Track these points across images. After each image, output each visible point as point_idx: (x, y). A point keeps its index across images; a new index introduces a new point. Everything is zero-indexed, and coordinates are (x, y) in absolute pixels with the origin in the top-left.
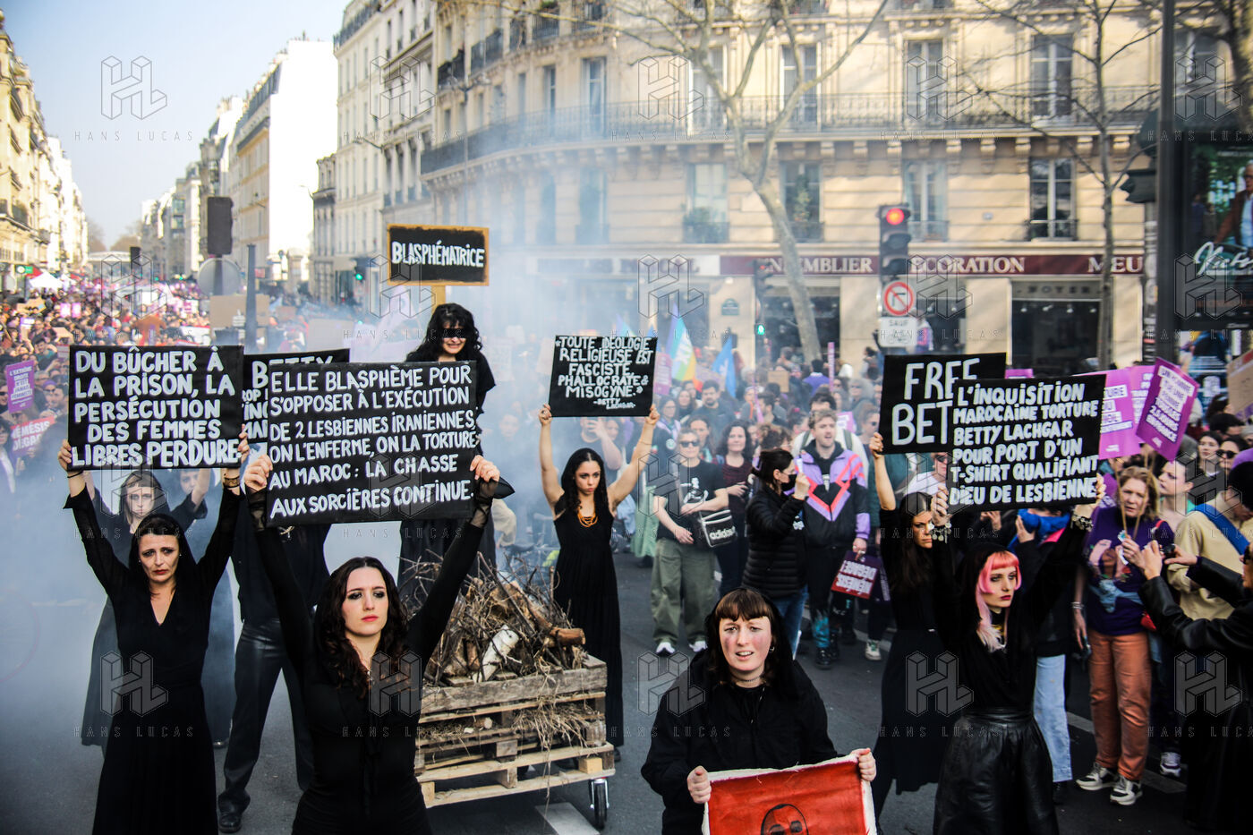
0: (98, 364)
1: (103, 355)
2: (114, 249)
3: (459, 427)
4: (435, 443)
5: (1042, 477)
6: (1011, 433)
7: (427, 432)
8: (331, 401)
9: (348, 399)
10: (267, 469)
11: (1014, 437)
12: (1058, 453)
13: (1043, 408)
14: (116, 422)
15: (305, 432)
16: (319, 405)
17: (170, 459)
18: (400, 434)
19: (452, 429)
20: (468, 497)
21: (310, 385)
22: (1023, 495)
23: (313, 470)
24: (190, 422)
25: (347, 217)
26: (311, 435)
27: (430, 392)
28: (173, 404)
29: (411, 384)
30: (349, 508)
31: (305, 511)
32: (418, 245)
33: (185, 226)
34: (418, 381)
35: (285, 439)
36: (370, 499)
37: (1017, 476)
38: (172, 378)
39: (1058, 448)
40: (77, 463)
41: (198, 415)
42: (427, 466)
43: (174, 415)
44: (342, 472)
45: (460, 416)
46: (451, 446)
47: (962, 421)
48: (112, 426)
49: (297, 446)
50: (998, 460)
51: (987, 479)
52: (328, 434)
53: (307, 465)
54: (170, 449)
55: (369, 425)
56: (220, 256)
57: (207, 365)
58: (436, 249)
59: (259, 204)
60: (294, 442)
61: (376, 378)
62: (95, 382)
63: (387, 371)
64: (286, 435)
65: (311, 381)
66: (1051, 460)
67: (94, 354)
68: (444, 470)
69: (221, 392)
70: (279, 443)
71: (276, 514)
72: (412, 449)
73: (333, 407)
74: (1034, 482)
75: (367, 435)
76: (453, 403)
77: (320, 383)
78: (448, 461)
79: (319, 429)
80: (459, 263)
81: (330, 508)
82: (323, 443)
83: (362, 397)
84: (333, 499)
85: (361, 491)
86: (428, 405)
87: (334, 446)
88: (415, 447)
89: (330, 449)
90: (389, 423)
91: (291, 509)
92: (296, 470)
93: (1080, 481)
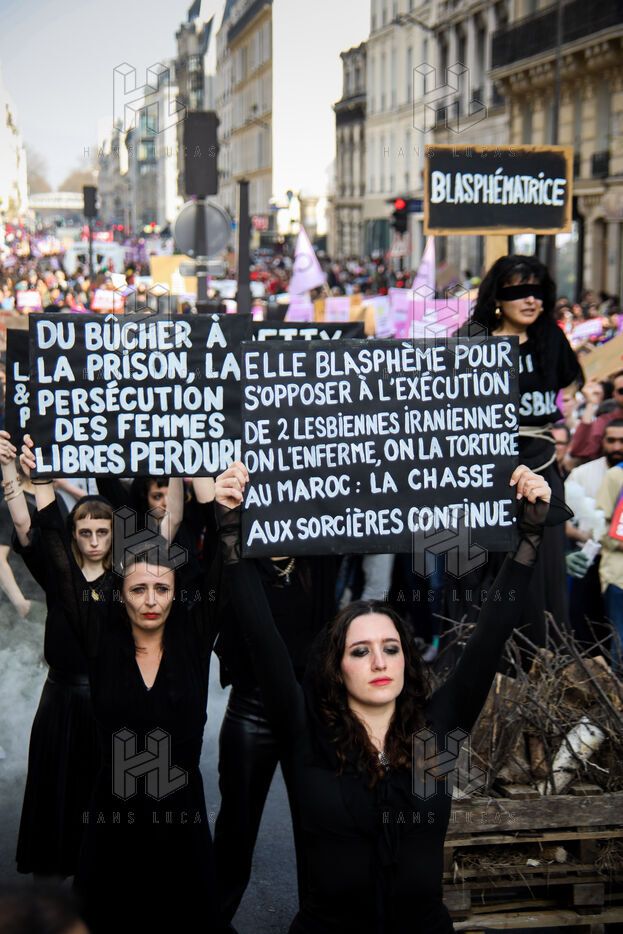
0: (66, 338)
1: (71, 326)
2: (64, 189)
3: (495, 426)
4: (463, 447)
7: (452, 433)
8: (323, 391)
9: (345, 387)
10: (243, 481)
14: (91, 415)
15: (290, 432)
16: (307, 396)
17: (160, 465)
18: (416, 436)
19: (487, 430)
20: (509, 523)
21: (295, 370)
23: (300, 483)
24: (186, 417)
25: (382, 139)
26: (297, 436)
27: (456, 379)
28: (163, 391)
29: (429, 368)
30: (349, 534)
31: (291, 537)
32: (469, 176)
33: (158, 155)
34: (439, 364)
35: (263, 441)
36: (377, 523)
38: (162, 358)
40: (42, 468)
41: (196, 406)
42: (452, 479)
43: (164, 407)
44: (339, 487)
45: (498, 412)
46: (485, 452)
48: (85, 420)
49: (280, 451)
52: (319, 435)
53: (294, 476)
54: (160, 451)
55: (374, 424)
56: (202, 197)
57: (206, 340)
58: (494, 180)
59: (258, 122)
60: (276, 444)
61: (382, 360)
62: (63, 361)
63: (397, 351)
64: (266, 436)
65: (296, 365)
67: (60, 325)
68: (475, 485)
69: (224, 376)
70: (256, 447)
71: (255, 541)
72: (431, 456)
73: (326, 399)
75: (372, 437)
76: (488, 393)
77: (309, 367)
78: (481, 473)
79: (308, 428)
80: (527, 200)
81: (324, 534)
82: (313, 448)
83: (364, 386)
84: (327, 522)
85: (363, 511)
86: (453, 396)
87: (328, 451)
88: (436, 454)
89: (323, 455)
90: (401, 421)
91: (273, 533)
92: (279, 483)
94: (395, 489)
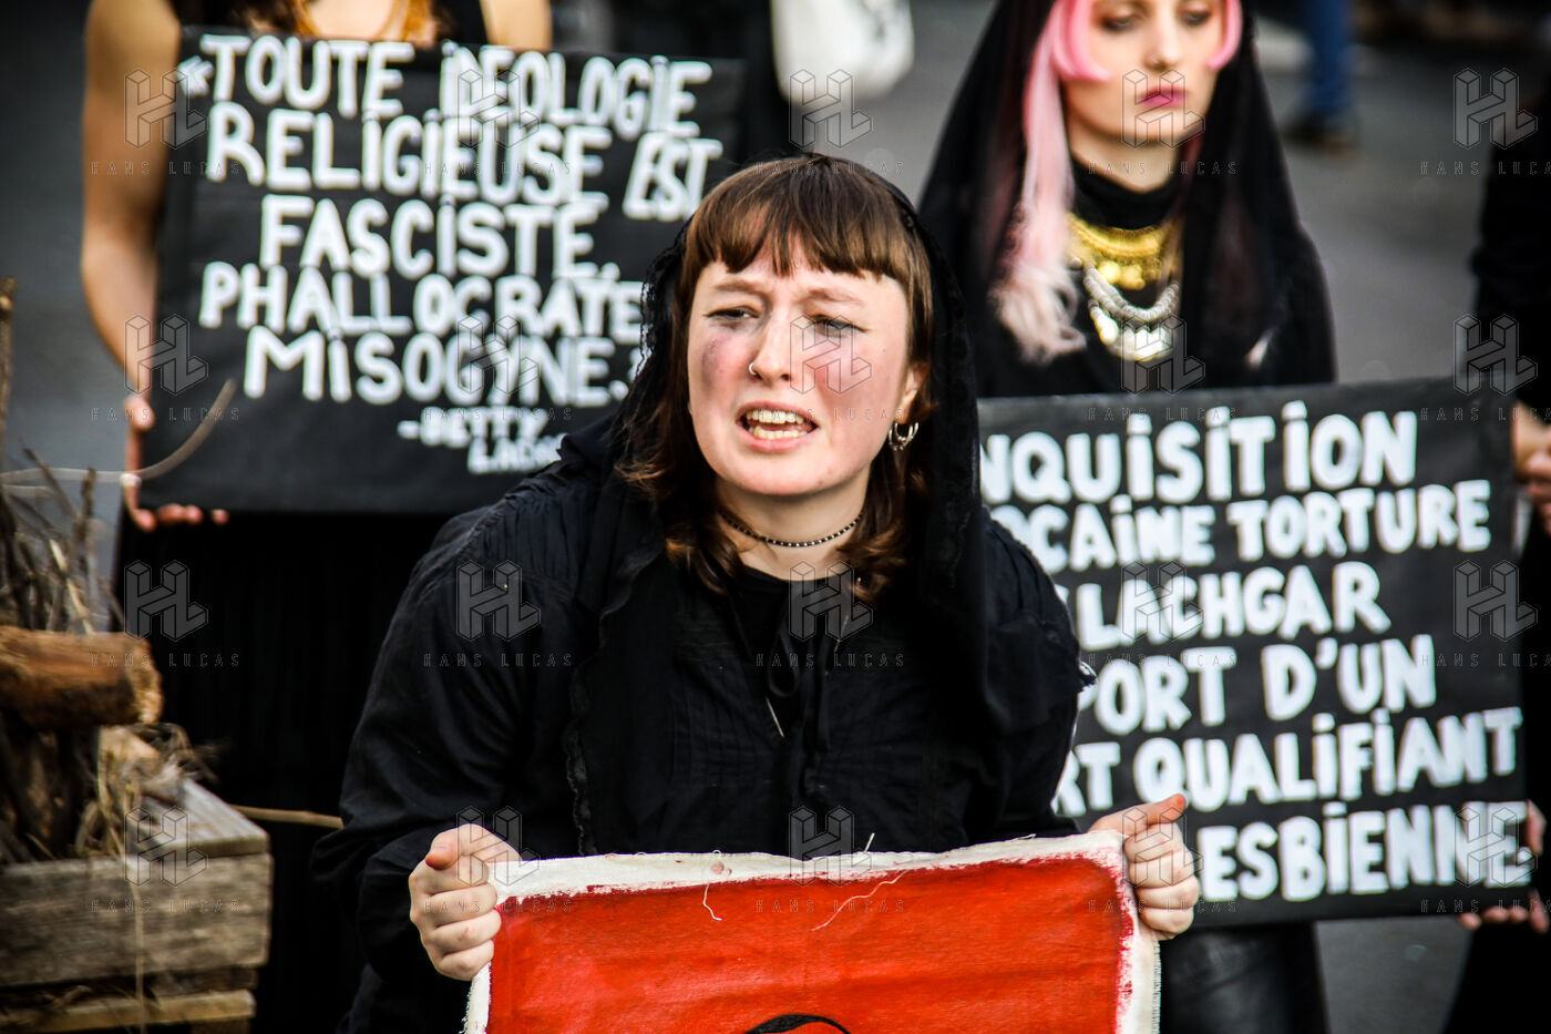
5: (1268, 793)
6: (1110, 616)
12: (1329, 699)
39: (1328, 679)
66: (1301, 726)
93: (1444, 814)
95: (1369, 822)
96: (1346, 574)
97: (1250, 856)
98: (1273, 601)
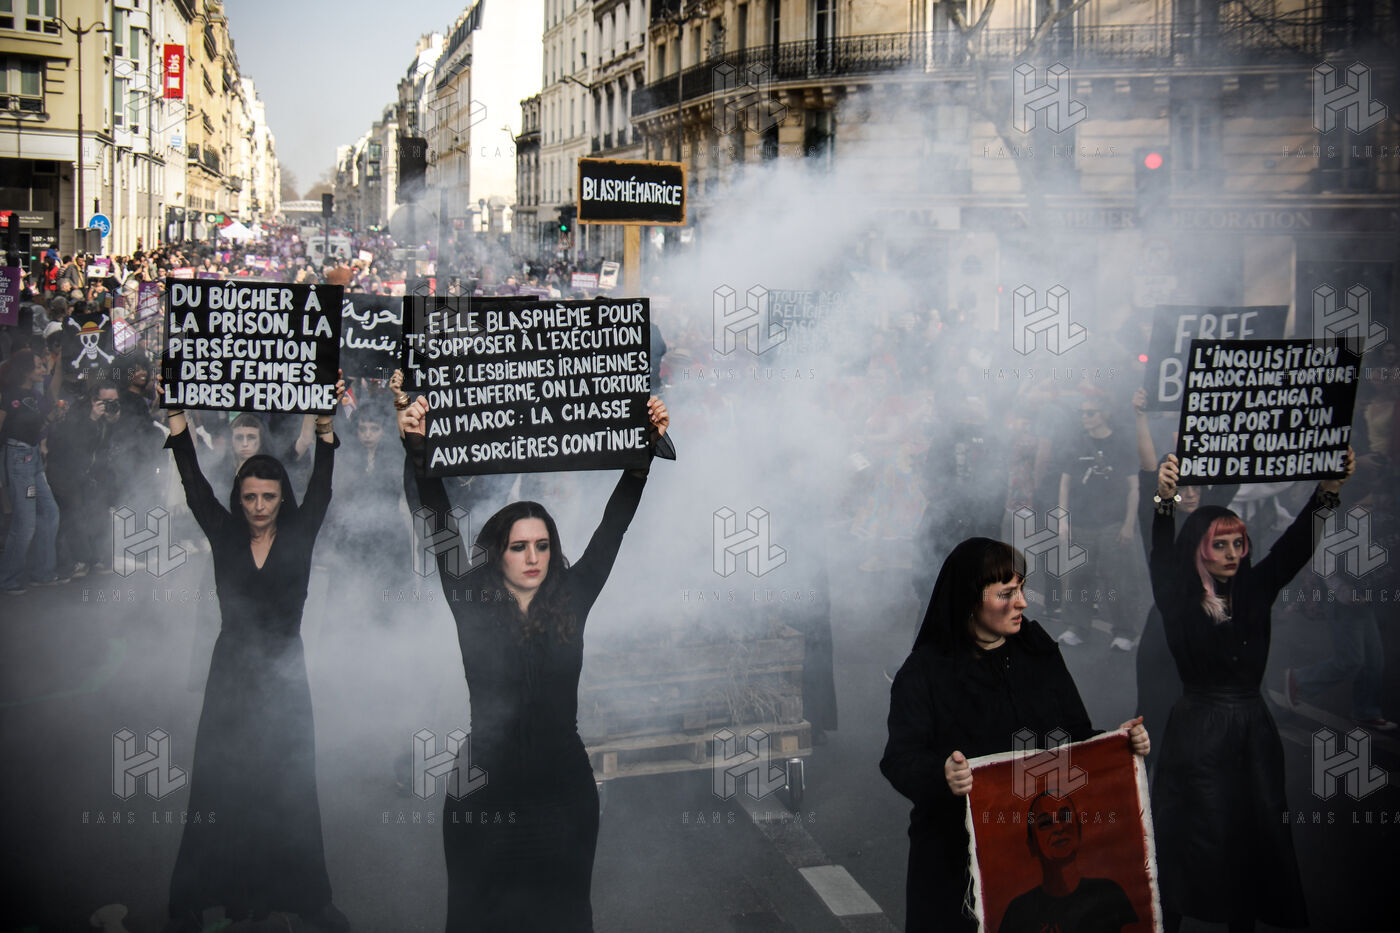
0: (194, 298)
1: (199, 289)
3: (631, 369)
4: (606, 387)
5: (1286, 448)
6: (1253, 400)
7: (597, 375)
8: (493, 343)
9: (510, 340)
11: (1257, 404)
12: (1305, 423)
13: (1293, 374)
14: (210, 360)
15: (465, 376)
16: (480, 348)
17: (263, 401)
18: (568, 378)
19: (624, 372)
20: (643, 446)
21: (470, 326)
22: (1264, 467)
23: (474, 416)
24: (285, 365)
27: (600, 333)
28: (268, 344)
29: (578, 324)
30: (514, 457)
31: (467, 460)
32: (611, 181)
34: (586, 321)
35: (443, 384)
36: (537, 448)
37: (1258, 447)
38: (268, 316)
39: (1306, 418)
41: (292, 357)
42: (597, 412)
43: (268, 356)
44: (506, 419)
45: (633, 358)
46: (623, 391)
47: (1199, 385)
49: (457, 391)
50: (1236, 429)
51: (1223, 449)
52: (490, 378)
53: (468, 411)
54: (263, 391)
55: (534, 369)
57: (304, 304)
58: (629, 185)
60: (454, 386)
61: (540, 318)
62: (190, 316)
63: (552, 311)
64: (446, 380)
65: (470, 322)
66: (1297, 431)
67: (190, 288)
68: (615, 416)
70: (438, 388)
71: (436, 464)
72: (581, 394)
73: (495, 349)
74: (1276, 454)
75: (533, 379)
76: (625, 343)
77: (481, 323)
78: (620, 407)
79: (480, 373)
80: (654, 200)
81: (494, 457)
82: (484, 388)
83: (525, 338)
84: (496, 448)
85: (526, 439)
86: (598, 346)
87: (497, 391)
88: (584, 392)
89: (493, 394)
90: (556, 366)
91: (452, 458)
92: (457, 417)
93: (1328, 454)
94: (551, 420)
95: (1309, 456)
96: (1315, 390)
97: (1279, 464)
98: (1296, 397)
